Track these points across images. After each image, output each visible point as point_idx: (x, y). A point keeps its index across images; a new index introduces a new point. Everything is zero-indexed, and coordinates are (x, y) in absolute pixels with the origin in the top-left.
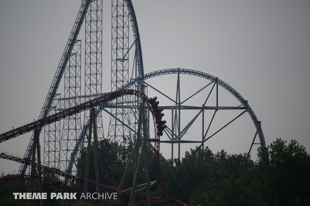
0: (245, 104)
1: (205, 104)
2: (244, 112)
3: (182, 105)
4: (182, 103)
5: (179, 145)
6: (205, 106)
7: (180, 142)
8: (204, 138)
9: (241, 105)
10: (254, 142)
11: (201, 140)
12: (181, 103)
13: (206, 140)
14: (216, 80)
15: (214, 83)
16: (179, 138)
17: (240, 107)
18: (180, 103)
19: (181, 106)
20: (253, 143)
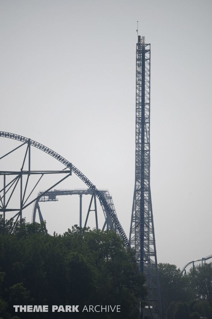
1: (22, 168)
2: (67, 176)
6: (23, 170)
8: (22, 204)
10: (91, 209)
11: (20, 208)
13: (25, 207)
17: (65, 170)
20: (89, 210)
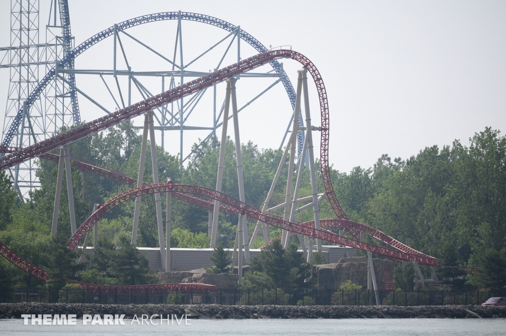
0: (279, 69)
2: (277, 82)
3: (185, 69)
4: (186, 66)
5: (182, 133)
7: (182, 128)
8: (215, 122)
9: (272, 71)
12: (184, 66)
13: (219, 125)
14: (237, 31)
15: (233, 35)
16: (182, 122)
17: (271, 73)
18: (182, 67)
19: (185, 71)
